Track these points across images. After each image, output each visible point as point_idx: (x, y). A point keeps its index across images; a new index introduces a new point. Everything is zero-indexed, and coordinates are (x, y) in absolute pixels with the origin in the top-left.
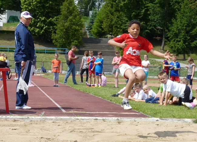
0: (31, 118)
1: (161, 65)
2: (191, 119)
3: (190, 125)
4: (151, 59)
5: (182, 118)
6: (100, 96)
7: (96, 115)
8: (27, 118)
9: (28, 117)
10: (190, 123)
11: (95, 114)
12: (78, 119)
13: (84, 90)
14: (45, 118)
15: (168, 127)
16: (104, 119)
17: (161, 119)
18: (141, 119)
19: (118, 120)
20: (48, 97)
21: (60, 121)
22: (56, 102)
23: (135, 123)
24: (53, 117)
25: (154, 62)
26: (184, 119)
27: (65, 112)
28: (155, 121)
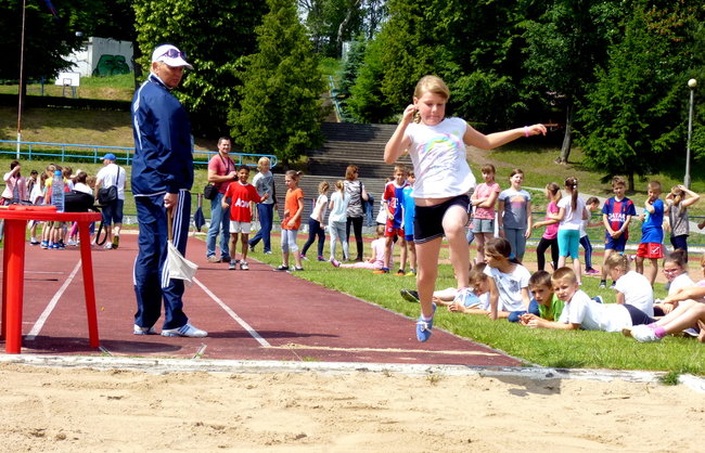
0: (165, 363)
2: (653, 373)
3: (650, 390)
5: (626, 368)
6: (373, 299)
7: (362, 358)
8: (154, 363)
9: (157, 362)
10: (650, 385)
11: (359, 354)
12: (308, 370)
13: (324, 282)
14: (208, 364)
15: (583, 395)
16: (386, 370)
17: (562, 371)
18: (500, 370)
19: (431, 373)
20: (217, 300)
21: (254, 375)
22: (240, 316)
23: (480, 382)
25: (537, 198)
26: (630, 372)
27: (270, 347)
28: (544, 378)
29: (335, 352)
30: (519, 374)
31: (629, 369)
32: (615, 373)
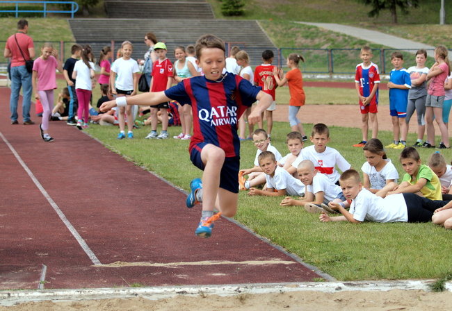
0: (16, 295)
1: (332, 40)
2: (423, 281)
3: (421, 297)
4: (303, 25)
5: (401, 279)
6: (179, 184)
7: (180, 276)
8: (6, 295)
9: (9, 294)
10: (422, 292)
11: (178, 271)
12: (136, 295)
13: (133, 158)
14: (52, 294)
15: (367, 306)
16: (202, 292)
17: (348, 284)
18: (297, 286)
19: (240, 292)
20: (44, 193)
21: (91, 302)
22: (68, 217)
23: (281, 299)
24: (73, 292)
25: (313, 33)
26: (405, 281)
27: (100, 265)
28: (334, 291)
29: (155, 269)
30: (313, 289)
31: (403, 278)
32: (392, 283)
